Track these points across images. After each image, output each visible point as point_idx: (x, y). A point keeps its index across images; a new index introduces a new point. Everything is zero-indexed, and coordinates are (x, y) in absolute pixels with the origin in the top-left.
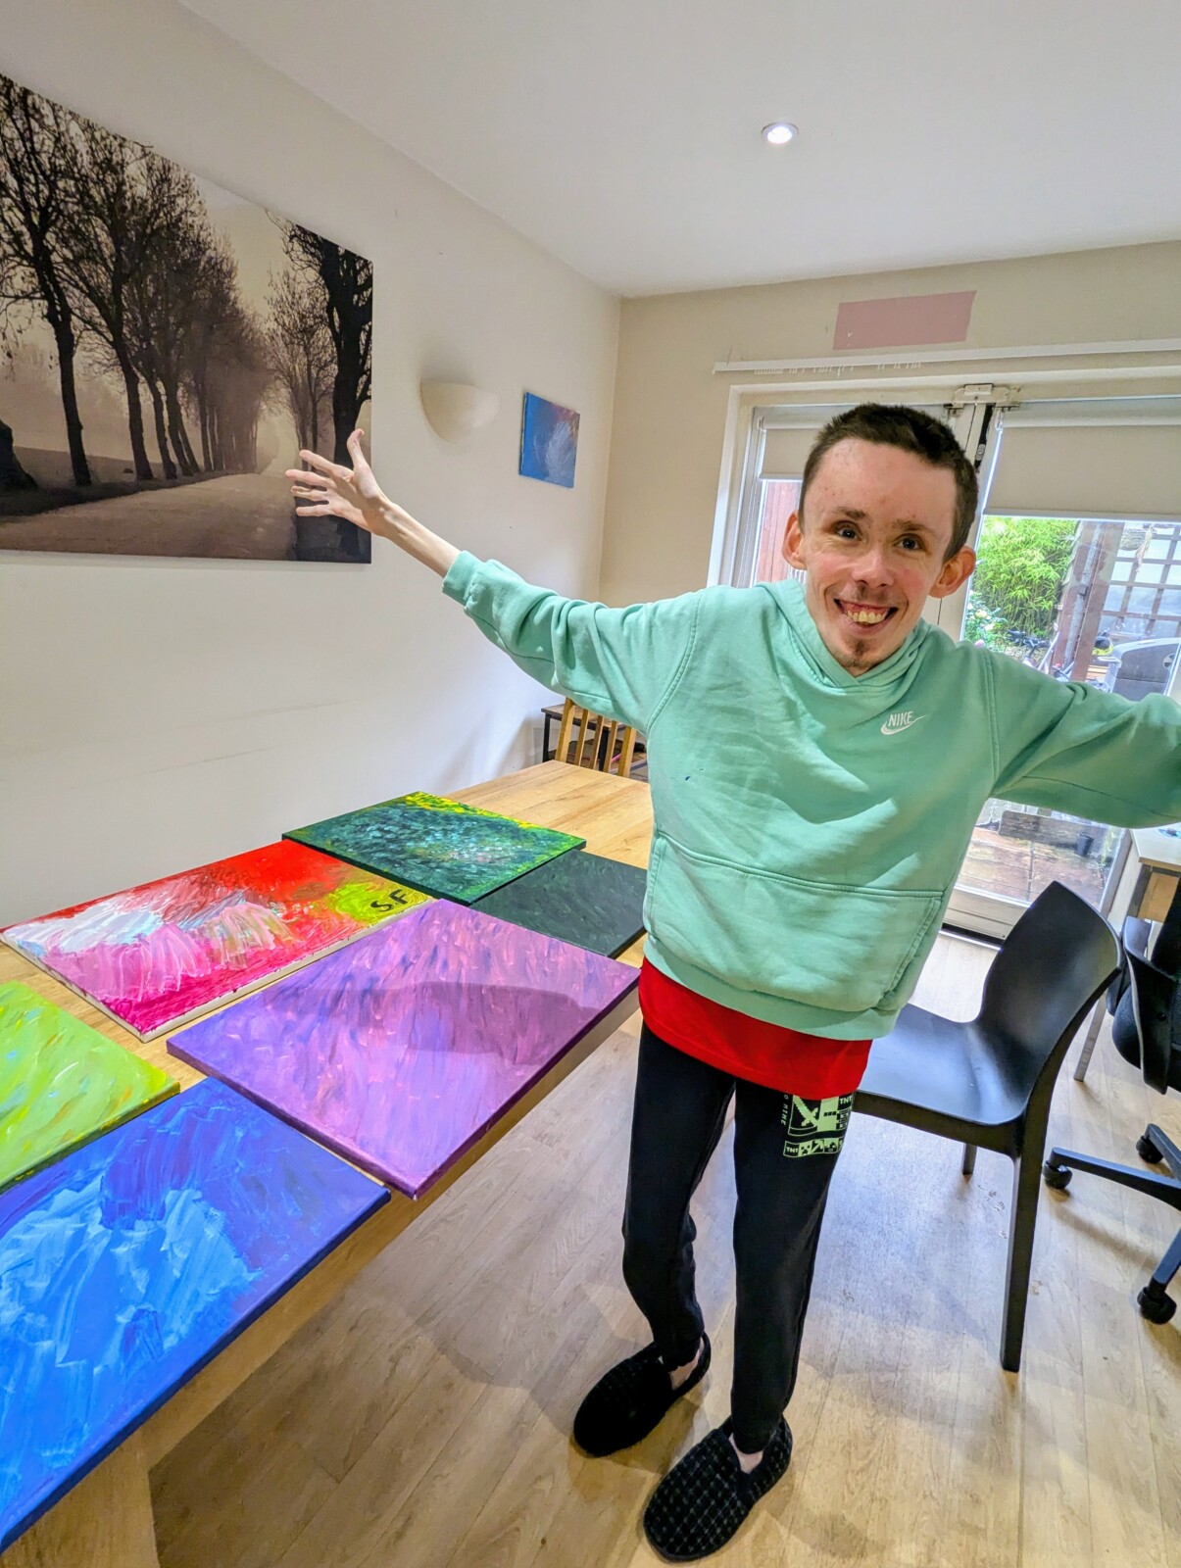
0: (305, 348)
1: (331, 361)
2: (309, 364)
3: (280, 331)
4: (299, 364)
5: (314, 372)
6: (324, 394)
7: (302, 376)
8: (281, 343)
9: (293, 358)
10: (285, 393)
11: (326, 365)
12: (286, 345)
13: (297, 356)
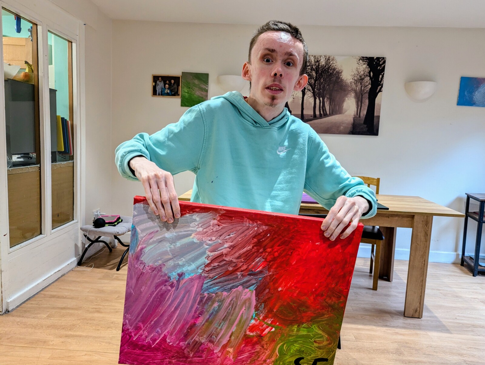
0: (361, 83)
1: (369, 85)
2: (361, 87)
3: (353, 81)
4: (358, 87)
5: (363, 88)
6: (365, 93)
7: (359, 90)
8: (353, 84)
9: (357, 86)
10: (353, 95)
11: (367, 85)
12: (355, 84)
13: (358, 86)
